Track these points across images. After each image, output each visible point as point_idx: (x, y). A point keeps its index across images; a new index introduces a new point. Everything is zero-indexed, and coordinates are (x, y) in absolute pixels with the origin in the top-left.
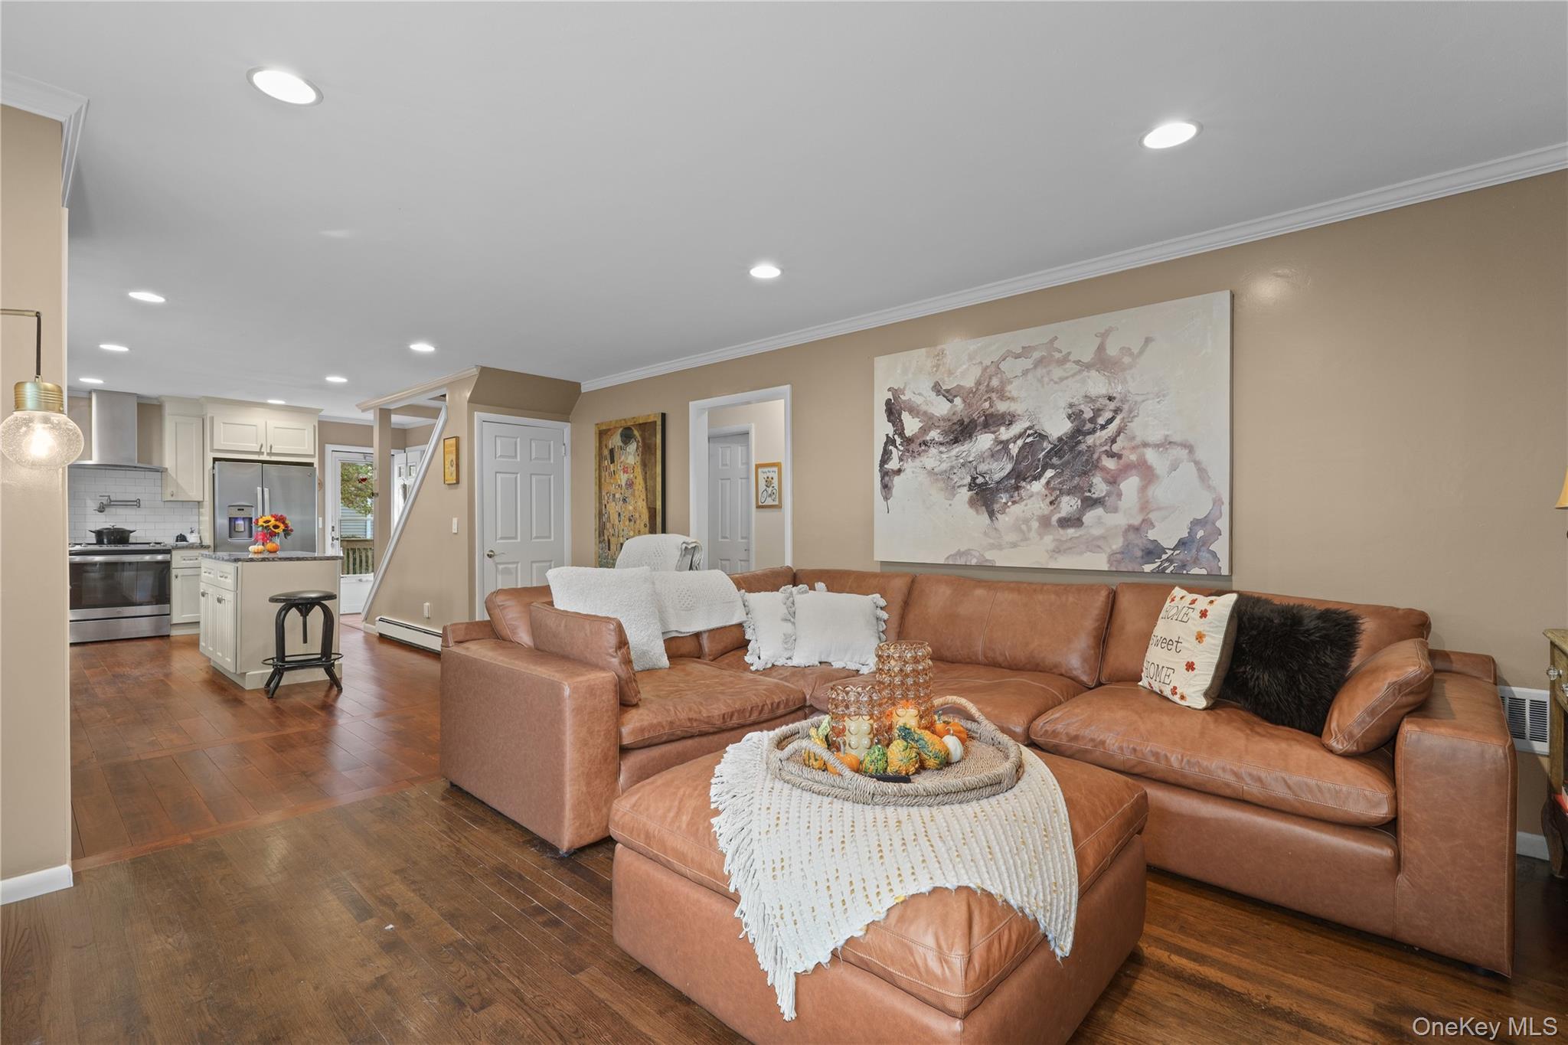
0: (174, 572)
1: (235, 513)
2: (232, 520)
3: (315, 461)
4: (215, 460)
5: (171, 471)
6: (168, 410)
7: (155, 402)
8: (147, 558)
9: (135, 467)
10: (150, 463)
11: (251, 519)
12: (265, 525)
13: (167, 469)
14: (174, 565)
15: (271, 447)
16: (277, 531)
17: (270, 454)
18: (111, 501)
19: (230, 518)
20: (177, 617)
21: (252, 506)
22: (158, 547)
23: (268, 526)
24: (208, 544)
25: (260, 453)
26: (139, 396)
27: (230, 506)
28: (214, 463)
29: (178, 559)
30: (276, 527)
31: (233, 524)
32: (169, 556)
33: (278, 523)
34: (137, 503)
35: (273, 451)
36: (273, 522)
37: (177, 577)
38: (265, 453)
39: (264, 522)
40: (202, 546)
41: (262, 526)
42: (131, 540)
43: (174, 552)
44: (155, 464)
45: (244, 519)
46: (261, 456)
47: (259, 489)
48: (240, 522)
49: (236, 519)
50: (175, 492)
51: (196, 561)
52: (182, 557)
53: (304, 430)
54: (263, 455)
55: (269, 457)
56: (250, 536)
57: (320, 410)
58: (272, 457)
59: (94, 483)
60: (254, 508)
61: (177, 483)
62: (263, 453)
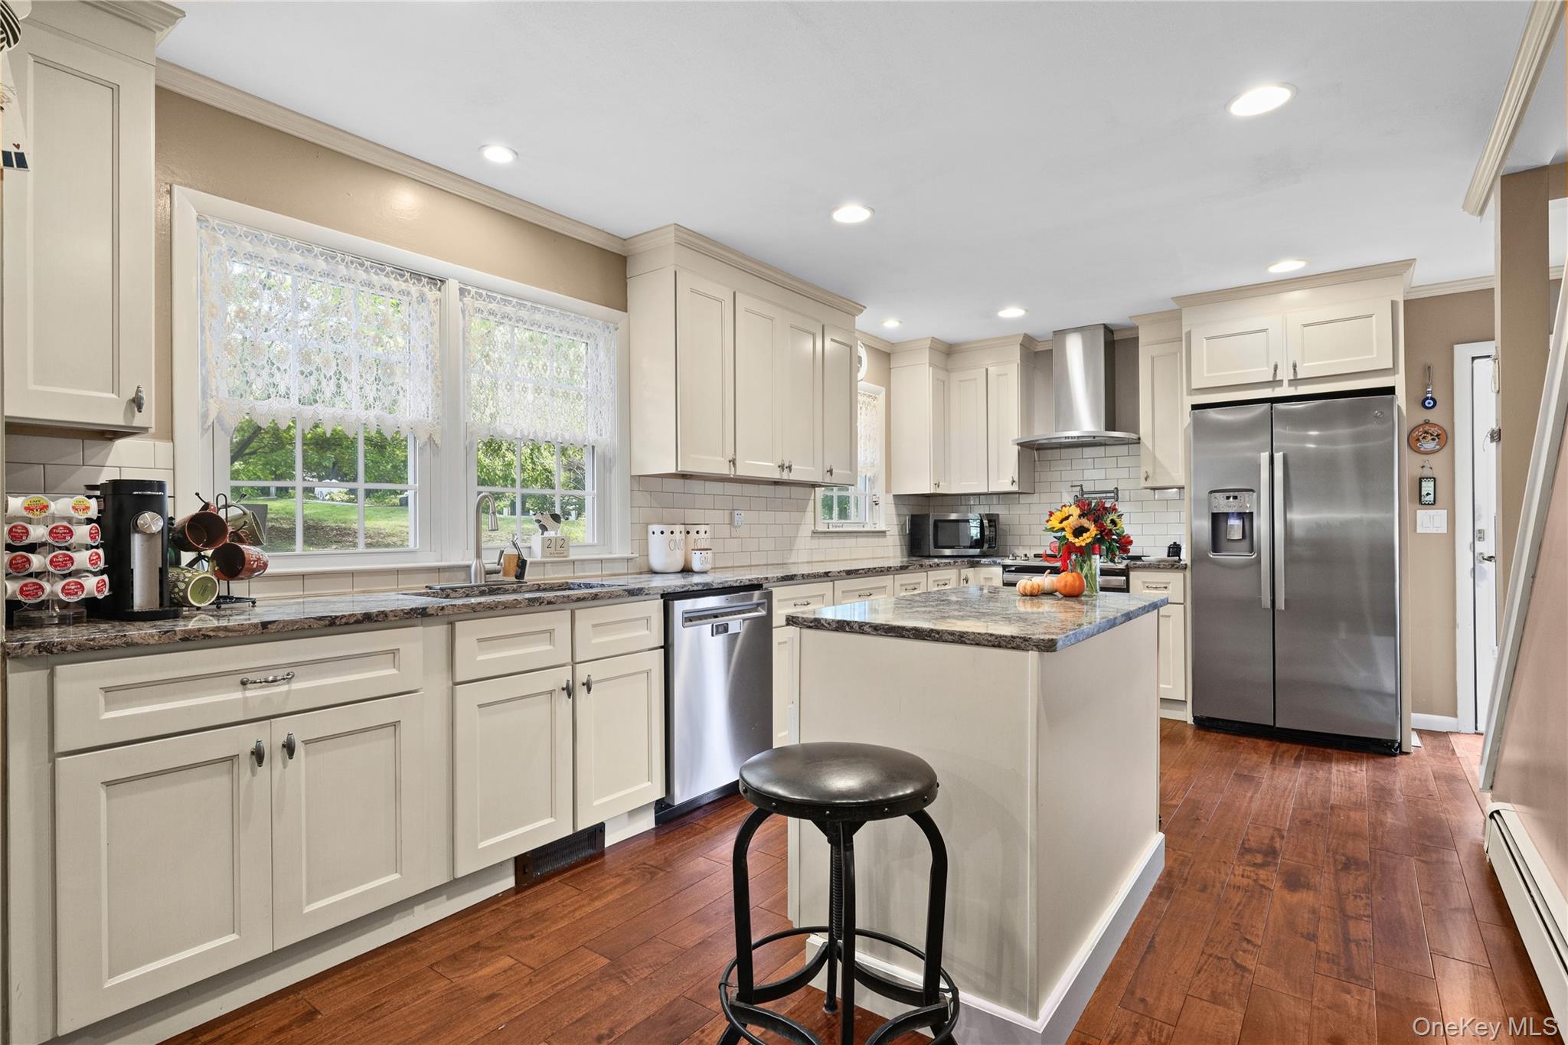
1: (1223, 505)
2: (1217, 518)
4: (1196, 408)
5: (1147, 440)
6: (1144, 338)
7: (1130, 333)
9: (1094, 437)
11: (1249, 516)
13: (1142, 438)
15: (1294, 368)
17: (1295, 382)
18: (1084, 493)
19: (1213, 515)
21: (1251, 491)
24: (1183, 562)
25: (1275, 383)
26: (1108, 329)
27: (1213, 491)
28: (1194, 414)
29: (1137, 586)
31: (1218, 525)
34: (1115, 495)
35: (1299, 377)
38: (1286, 383)
40: (1172, 565)
43: (1133, 575)
44: (1130, 429)
45: (1241, 515)
46: (1277, 389)
47: (1265, 455)
48: (1236, 523)
50: (1150, 475)
51: (1165, 592)
52: (1144, 582)
53: (1371, 316)
54: (1282, 386)
55: (1293, 389)
56: (1252, 550)
57: (1408, 263)
58: (1299, 388)
59: (1070, 468)
60: (1255, 494)
61: (1155, 457)
62: (1282, 381)
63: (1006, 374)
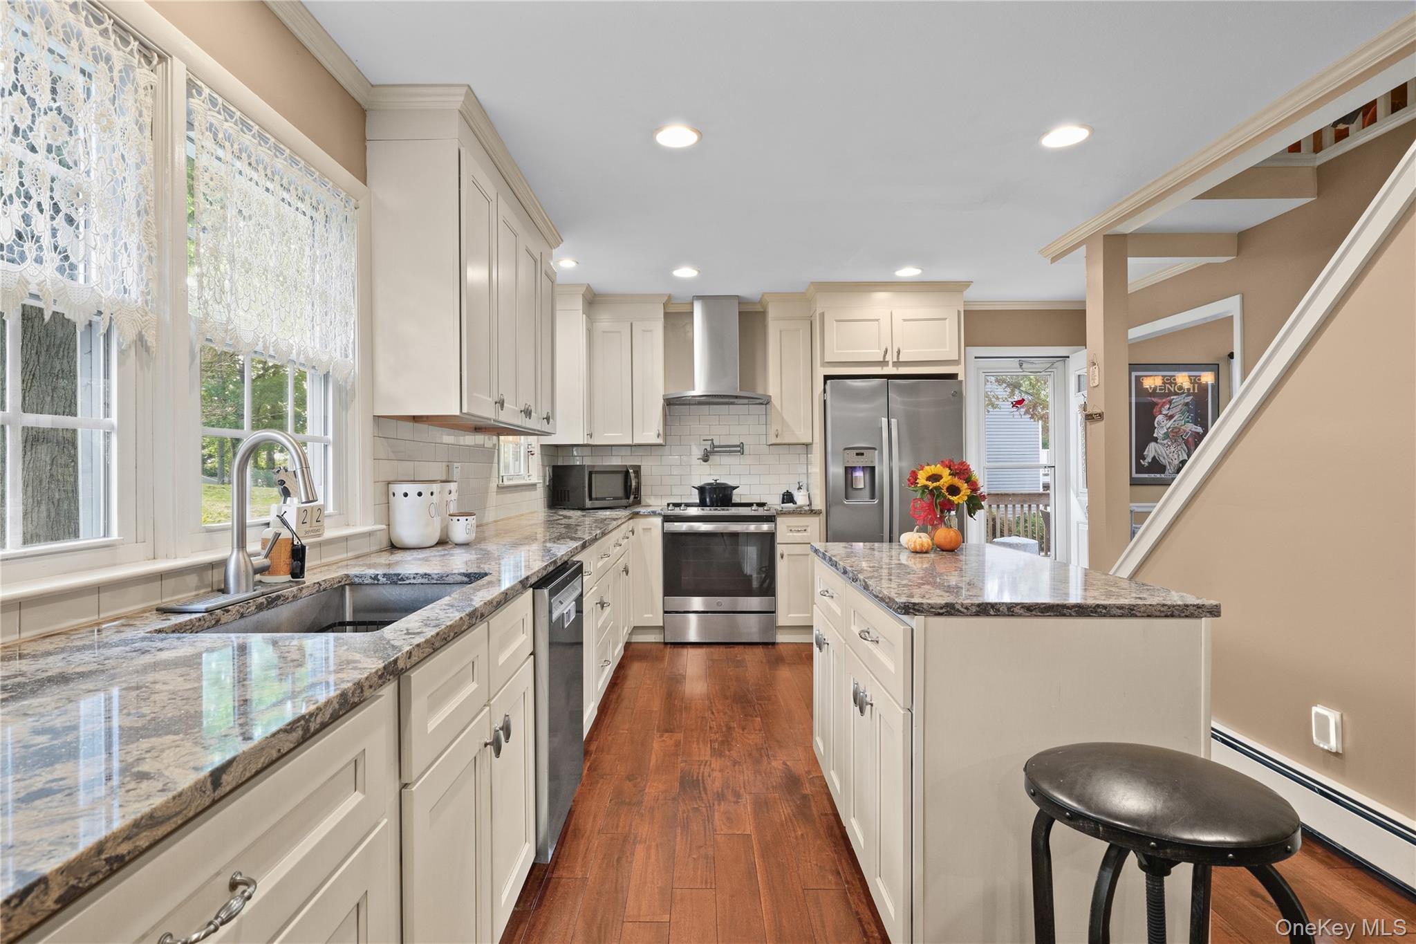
0: (779, 549)
1: (853, 460)
2: (849, 470)
4: (827, 378)
5: (775, 401)
6: (772, 313)
7: (759, 308)
8: (752, 527)
9: (736, 397)
10: (753, 389)
11: (873, 469)
12: (931, 485)
13: (770, 397)
14: (779, 539)
15: (899, 352)
16: (954, 499)
17: (897, 364)
18: (714, 447)
19: (846, 468)
20: (783, 618)
21: (874, 449)
22: (761, 512)
23: (938, 488)
24: (819, 508)
25: (884, 363)
26: (741, 301)
27: (846, 449)
28: (825, 383)
29: (785, 530)
30: (954, 490)
31: (850, 476)
32: (772, 525)
33: (957, 482)
34: (740, 449)
35: (900, 360)
36: (947, 479)
37: (782, 557)
38: (890, 363)
39: (929, 479)
40: (812, 511)
41: (926, 487)
42: (736, 499)
43: (779, 520)
44: (760, 391)
45: (864, 468)
46: (885, 368)
47: (885, 420)
48: (859, 474)
49: (853, 469)
50: (780, 432)
51: (805, 534)
52: (788, 527)
53: (945, 319)
54: (888, 365)
55: (895, 369)
56: (873, 497)
57: (967, 284)
58: (900, 368)
59: (699, 424)
60: (877, 452)
61: (783, 418)
62: (888, 362)
63: (651, 331)
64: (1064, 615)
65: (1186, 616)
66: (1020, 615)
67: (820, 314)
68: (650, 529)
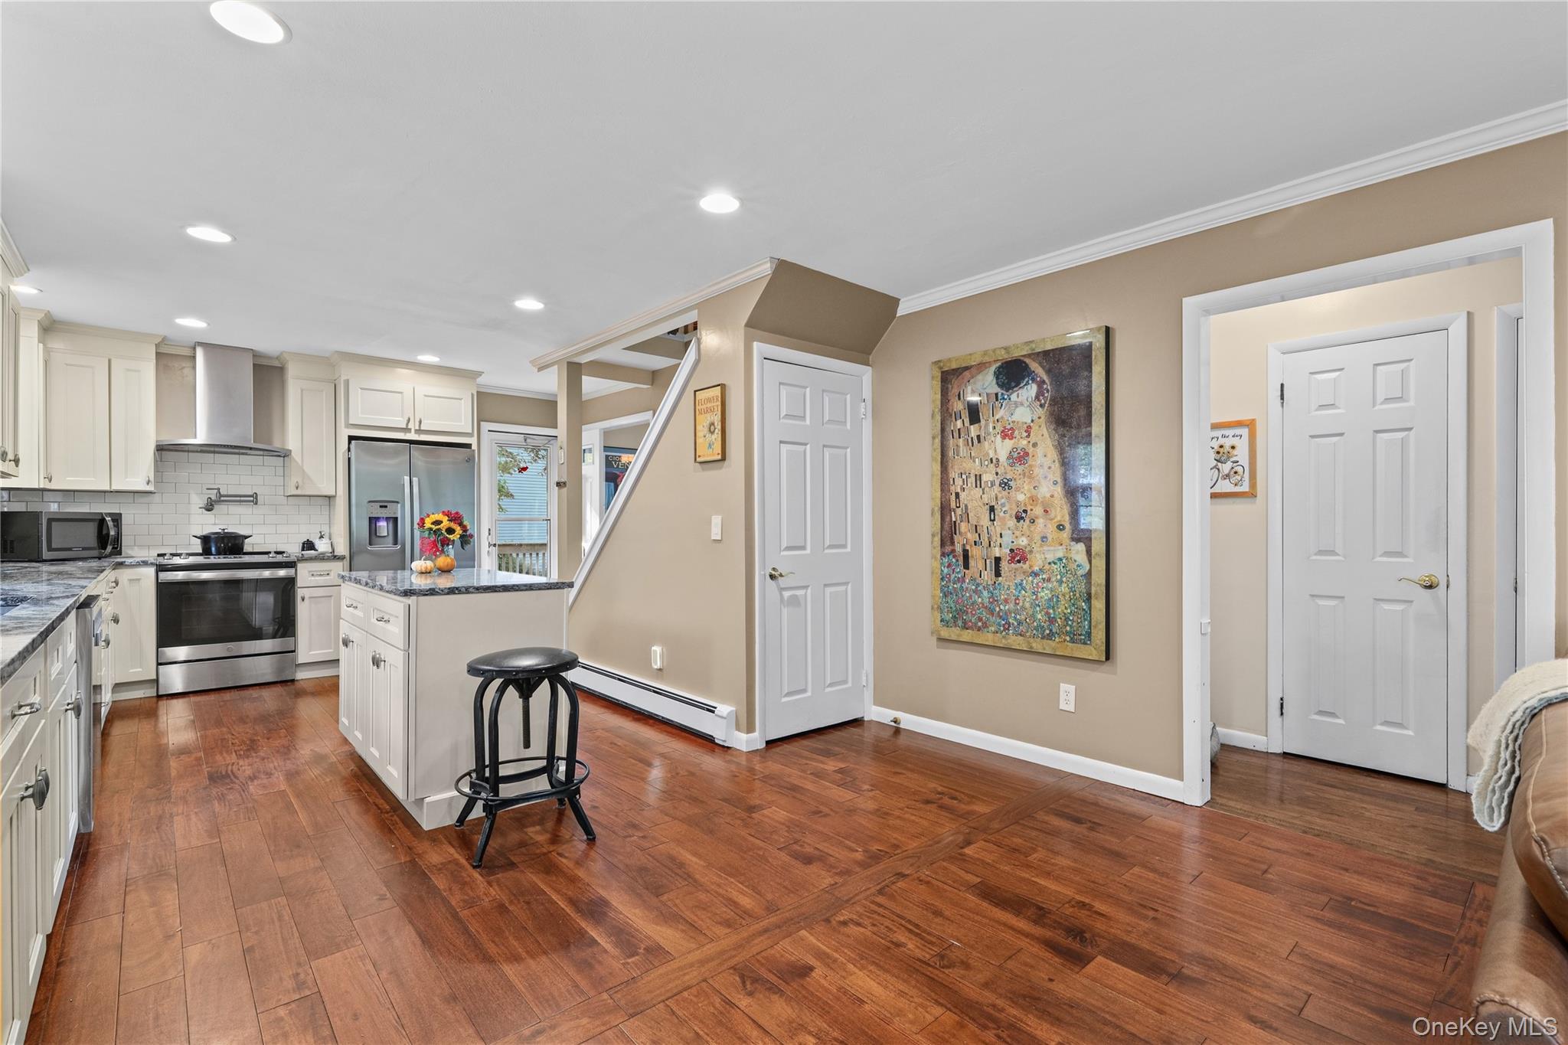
0: (300, 593)
1: (378, 512)
2: (373, 521)
3: (473, 441)
4: (351, 438)
5: (296, 455)
6: (292, 371)
7: (276, 364)
8: (267, 574)
9: (251, 449)
10: (270, 443)
11: (395, 520)
12: (434, 528)
13: (290, 451)
14: (300, 583)
15: (420, 422)
16: (451, 537)
17: (419, 431)
18: (221, 496)
19: (370, 518)
20: (302, 657)
21: (398, 502)
22: (279, 558)
23: (439, 530)
24: (343, 554)
25: (407, 430)
26: (256, 355)
27: (370, 502)
28: (349, 443)
29: (304, 574)
30: (450, 531)
31: (373, 525)
32: (293, 570)
33: (453, 525)
34: (254, 499)
35: (422, 428)
36: (446, 523)
37: (303, 600)
38: (413, 431)
39: (433, 523)
40: (335, 556)
41: (431, 529)
42: (247, 548)
43: (299, 565)
44: (277, 444)
45: (387, 519)
46: (408, 434)
47: (407, 478)
48: (383, 524)
49: (377, 519)
50: (300, 484)
51: (328, 577)
52: (310, 572)
53: (461, 399)
54: (410, 432)
55: (417, 435)
56: (396, 542)
57: (480, 374)
58: (422, 436)
59: (200, 472)
60: (399, 505)
61: (303, 471)
62: (410, 429)
63: (139, 371)
64: (496, 591)
65: (558, 588)
66: (473, 593)
67: (345, 381)
68: (139, 580)
